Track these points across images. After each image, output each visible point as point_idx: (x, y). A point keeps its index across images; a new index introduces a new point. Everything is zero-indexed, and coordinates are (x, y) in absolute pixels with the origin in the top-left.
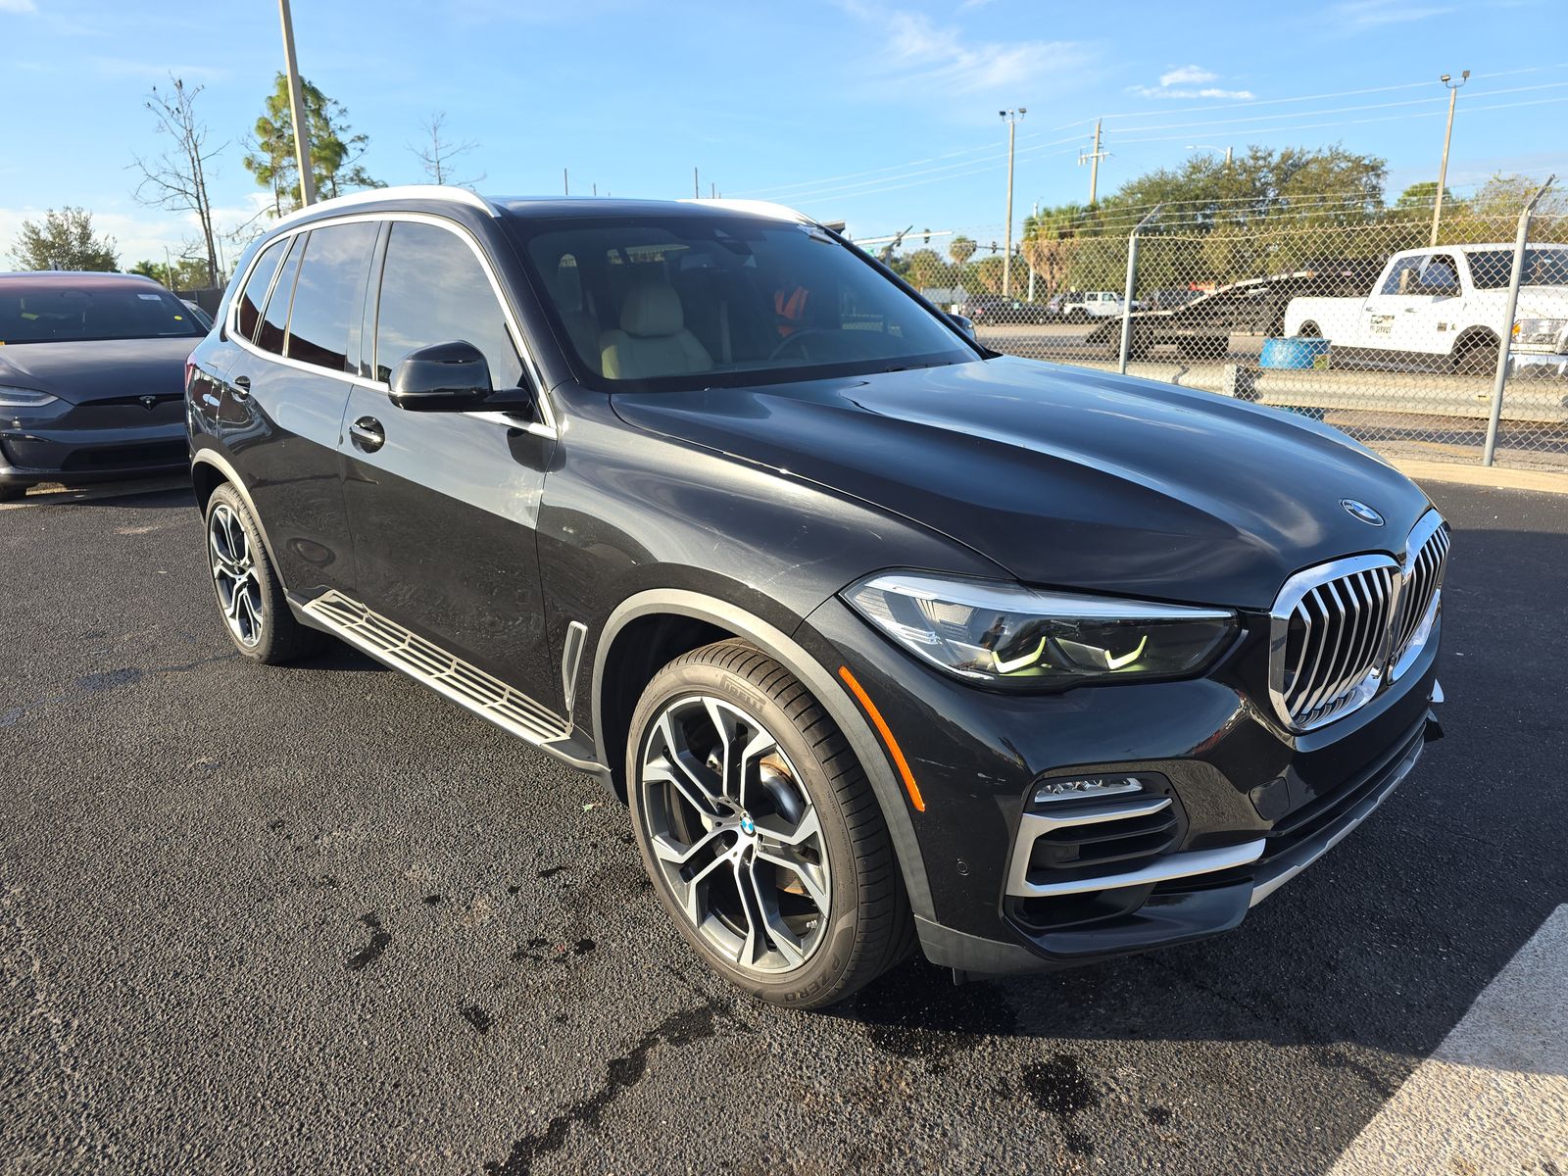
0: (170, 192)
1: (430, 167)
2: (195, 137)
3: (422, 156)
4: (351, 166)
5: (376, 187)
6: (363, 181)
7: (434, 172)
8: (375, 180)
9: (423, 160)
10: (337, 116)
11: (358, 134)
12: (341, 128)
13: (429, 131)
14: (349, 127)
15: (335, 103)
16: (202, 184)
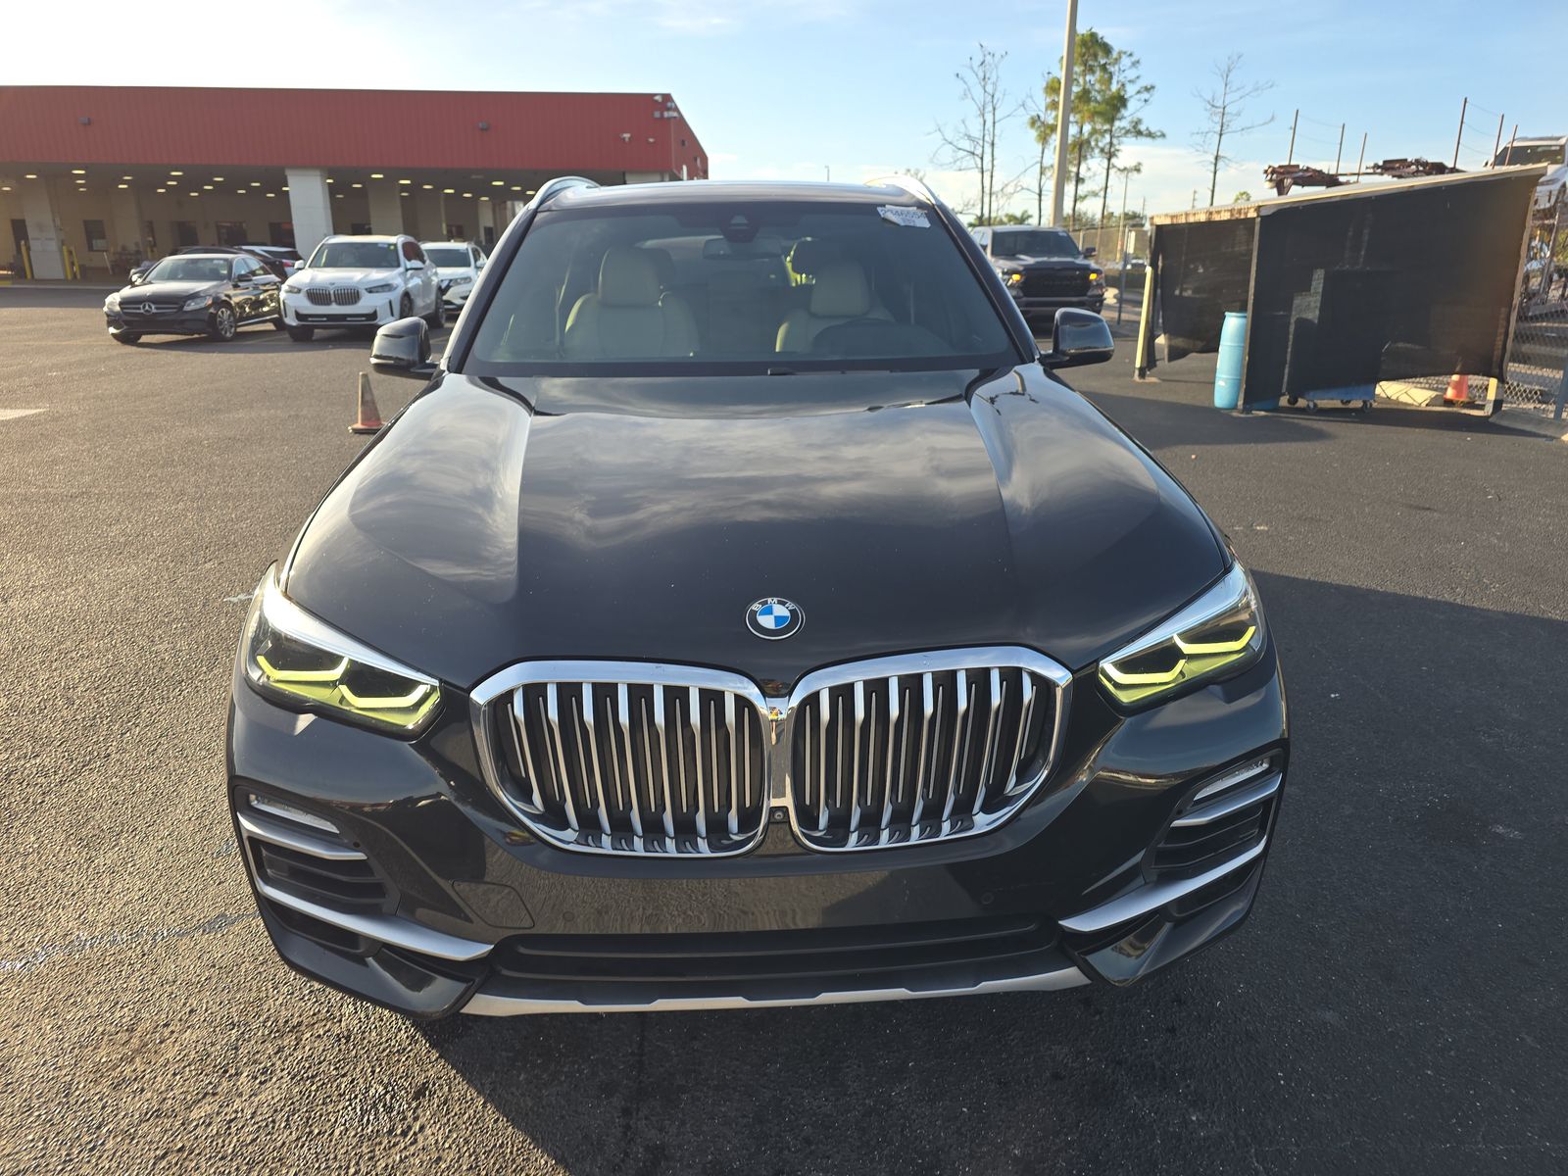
0: (961, 154)
1: (1215, 114)
2: (995, 102)
3: (1209, 102)
4: (1129, 119)
5: (1154, 137)
6: (1139, 133)
7: (1217, 119)
8: (1153, 130)
9: (1209, 107)
10: (1130, 68)
11: (1145, 85)
12: (1130, 81)
13: (1222, 76)
14: (1138, 77)
15: (1131, 55)
16: (993, 144)
